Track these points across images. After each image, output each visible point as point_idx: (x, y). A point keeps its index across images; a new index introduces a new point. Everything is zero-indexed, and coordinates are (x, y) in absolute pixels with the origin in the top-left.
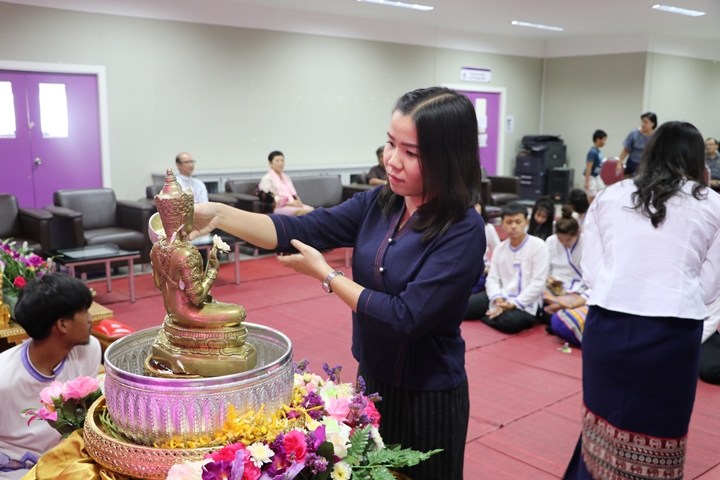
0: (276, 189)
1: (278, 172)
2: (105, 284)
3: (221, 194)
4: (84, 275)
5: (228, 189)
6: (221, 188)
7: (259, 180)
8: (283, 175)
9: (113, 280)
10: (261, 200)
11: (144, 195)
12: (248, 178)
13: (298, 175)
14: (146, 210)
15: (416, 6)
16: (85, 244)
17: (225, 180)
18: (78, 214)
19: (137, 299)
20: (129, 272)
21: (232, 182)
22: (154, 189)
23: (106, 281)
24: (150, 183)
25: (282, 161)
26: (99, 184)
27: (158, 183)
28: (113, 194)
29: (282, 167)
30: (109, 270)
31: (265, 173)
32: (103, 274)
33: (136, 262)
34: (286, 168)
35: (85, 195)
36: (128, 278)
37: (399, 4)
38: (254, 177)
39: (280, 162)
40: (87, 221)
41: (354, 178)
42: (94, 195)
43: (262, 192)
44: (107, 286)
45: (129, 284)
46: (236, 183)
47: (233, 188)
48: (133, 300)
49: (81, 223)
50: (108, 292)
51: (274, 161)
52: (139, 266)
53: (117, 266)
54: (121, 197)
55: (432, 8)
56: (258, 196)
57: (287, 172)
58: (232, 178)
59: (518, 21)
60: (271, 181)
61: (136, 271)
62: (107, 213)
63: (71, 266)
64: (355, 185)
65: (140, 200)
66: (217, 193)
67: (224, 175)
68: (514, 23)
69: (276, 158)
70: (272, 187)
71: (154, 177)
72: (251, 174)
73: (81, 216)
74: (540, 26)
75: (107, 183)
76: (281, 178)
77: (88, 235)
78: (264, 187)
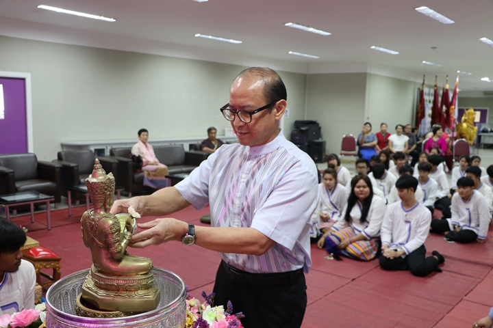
0: (143, 153)
1: (144, 143)
2: (30, 217)
3: (107, 157)
4: (15, 212)
5: (112, 153)
6: (107, 153)
7: (131, 148)
8: (148, 145)
9: (35, 214)
10: (133, 161)
11: (56, 158)
12: (124, 146)
13: (156, 145)
14: (57, 168)
15: (231, 41)
16: (16, 191)
17: (109, 148)
18: (12, 171)
19: (52, 227)
20: (47, 209)
21: (115, 149)
22: (62, 153)
23: (30, 215)
24: (60, 150)
25: (147, 135)
26: (26, 150)
27: (65, 150)
28: (35, 157)
29: (146, 139)
30: (32, 207)
31: (135, 143)
32: (29, 210)
33: (51, 202)
34: (149, 140)
35: (16, 158)
36: (46, 212)
37: (221, 39)
38: (128, 146)
39: (145, 136)
40: (17, 175)
41: (192, 147)
42: (22, 157)
43: (134, 156)
44: (31, 219)
45: (47, 217)
46: (117, 150)
47: (115, 153)
48: (49, 228)
49: (13, 176)
50: (32, 223)
51: (141, 136)
52: (53, 205)
53: (38, 205)
54: (40, 159)
55: (241, 42)
56: (132, 158)
57: (150, 143)
58: (114, 147)
59: (293, 51)
60: (139, 149)
61: (51, 208)
62: (31, 170)
63: (7, 207)
65: (53, 161)
66: (104, 156)
67: (109, 144)
68: (290, 52)
69: (143, 133)
70: (140, 152)
71: (63, 145)
72: (126, 144)
73: (13, 172)
74: (306, 55)
75: (31, 149)
76: (146, 146)
77: (18, 185)
78: (135, 152)
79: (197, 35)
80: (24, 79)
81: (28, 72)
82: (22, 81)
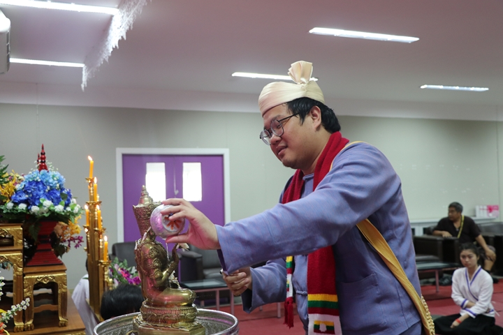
4: (203, 303)
15: (472, 89)
16: (204, 278)
18: (200, 255)
23: (216, 306)
30: (218, 299)
40: (206, 261)
41: (426, 231)
49: (201, 262)
55: (487, 89)
64: (426, 236)
73: (201, 257)
77: (207, 272)
79: (422, 87)
80: (222, 156)
81: (226, 147)
82: (220, 158)
